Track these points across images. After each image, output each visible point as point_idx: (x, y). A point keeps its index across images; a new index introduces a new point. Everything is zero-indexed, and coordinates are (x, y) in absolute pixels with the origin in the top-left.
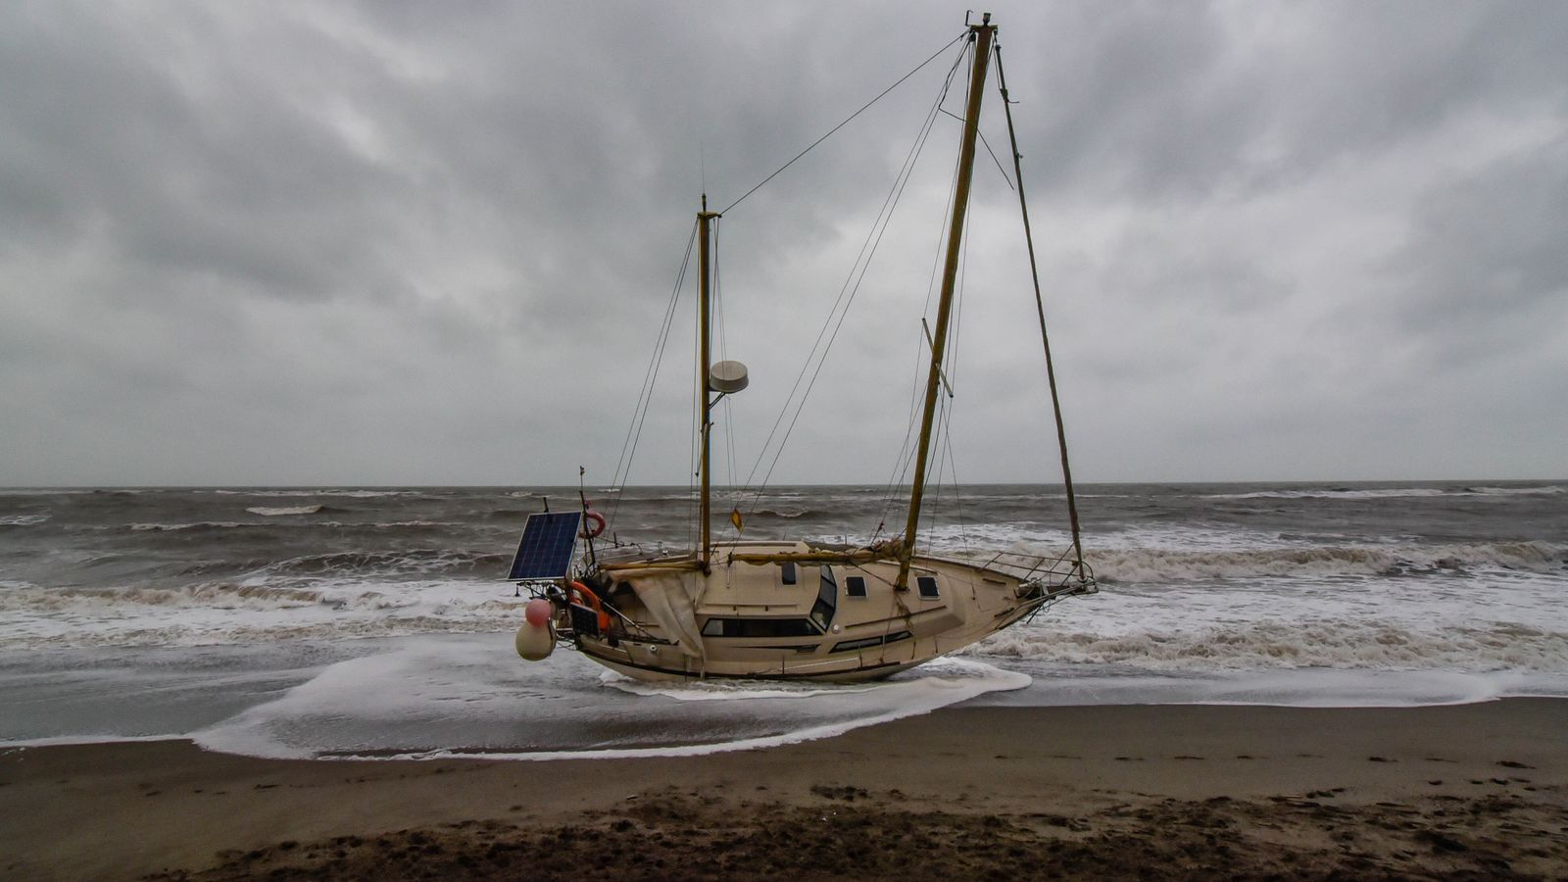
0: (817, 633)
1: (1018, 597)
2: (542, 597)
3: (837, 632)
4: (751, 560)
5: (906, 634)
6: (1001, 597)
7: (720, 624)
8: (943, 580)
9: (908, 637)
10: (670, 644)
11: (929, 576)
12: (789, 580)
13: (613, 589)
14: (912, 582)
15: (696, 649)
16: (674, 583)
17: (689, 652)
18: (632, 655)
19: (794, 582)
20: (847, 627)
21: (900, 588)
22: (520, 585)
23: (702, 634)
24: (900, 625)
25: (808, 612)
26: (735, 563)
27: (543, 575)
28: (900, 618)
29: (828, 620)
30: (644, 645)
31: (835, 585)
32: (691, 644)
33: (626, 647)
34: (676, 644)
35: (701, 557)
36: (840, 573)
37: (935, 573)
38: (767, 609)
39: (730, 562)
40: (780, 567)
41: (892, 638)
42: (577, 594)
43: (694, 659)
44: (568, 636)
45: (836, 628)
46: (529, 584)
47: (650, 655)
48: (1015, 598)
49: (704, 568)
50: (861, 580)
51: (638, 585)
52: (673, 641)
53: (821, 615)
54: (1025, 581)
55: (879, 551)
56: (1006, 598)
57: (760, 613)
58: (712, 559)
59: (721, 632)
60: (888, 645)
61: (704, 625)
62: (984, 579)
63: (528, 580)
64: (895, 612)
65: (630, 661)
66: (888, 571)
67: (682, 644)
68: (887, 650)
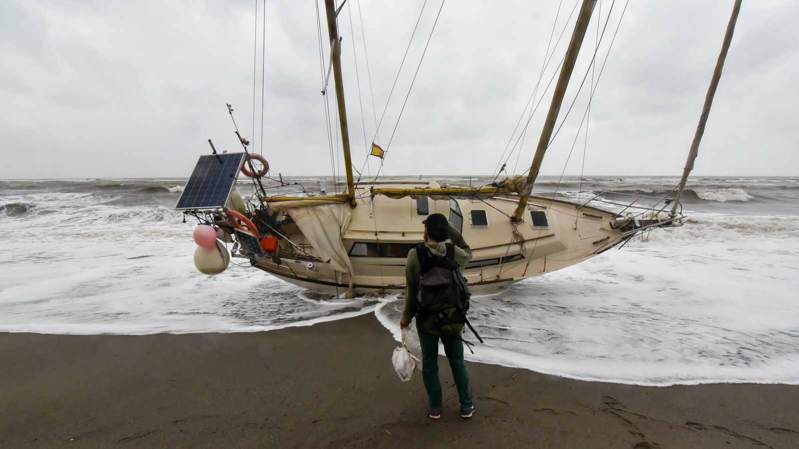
1: (612, 228)
2: (207, 223)
4: (390, 194)
5: (518, 257)
6: (599, 228)
7: (364, 246)
8: (553, 214)
9: (520, 259)
10: (322, 262)
11: (540, 210)
12: (423, 212)
14: (527, 216)
15: (345, 265)
17: (340, 268)
18: (294, 270)
21: (516, 220)
22: (186, 213)
23: (350, 255)
24: (515, 249)
26: (377, 197)
27: (204, 205)
28: (515, 243)
30: (303, 263)
31: (461, 217)
32: (342, 263)
33: (287, 264)
34: (329, 262)
35: (347, 192)
36: (466, 206)
37: (545, 208)
38: (403, 234)
39: (373, 196)
40: (415, 201)
41: (508, 259)
43: (343, 274)
46: (193, 212)
47: (308, 269)
48: (610, 229)
49: (349, 201)
50: (483, 212)
51: (294, 214)
52: (326, 259)
54: (619, 216)
55: (503, 186)
56: (602, 229)
57: (398, 238)
58: (357, 193)
59: (366, 253)
60: (504, 264)
61: (352, 248)
62: (584, 214)
63: (193, 209)
64: (509, 238)
65: (294, 275)
66: (507, 206)
67: (333, 262)
68: (504, 269)
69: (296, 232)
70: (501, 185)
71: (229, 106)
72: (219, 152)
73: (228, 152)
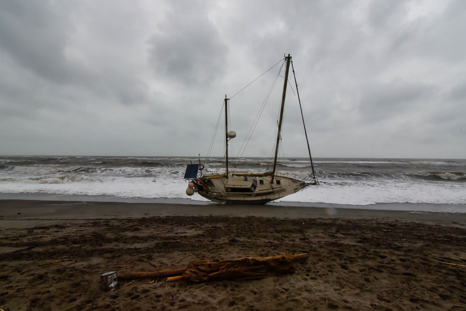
0: (252, 192)
2: (191, 182)
3: (256, 192)
4: (237, 175)
5: (272, 193)
6: (296, 185)
7: (230, 189)
8: (282, 181)
10: (219, 193)
11: (279, 180)
12: (246, 180)
13: (206, 181)
16: (220, 180)
17: (224, 195)
18: (211, 195)
19: (247, 181)
20: (259, 190)
21: (272, 182)
22: (186, 179)
23: (226, 191)
24: (271, 190)
25: (250, 187)
26: (234, 176)
27: (191, 177)
28: (271, 189)
29: (255, 189)
30: (213, 193)
31: (257, 181)
32: (224, 193)
33: (209, 194)
34: (221, 193)
35: (226, 174)
36: (258, 179)
38: (241, 186)
39: (233, 176)
40: (244, 177)
41: (269, 193)
42: (199, 182)
44: (197, 191)
45: (256, 191)
47: (215, 195)
48: (299, 185)
49: (227, 177)
50: (263, 180)
51: (212, 180)
53: (253, 188)
54: (302, 182)
57: (239, 187)
58: (229, 175)
59: (230, 191)
60: (268, 195)
61: (227, 189)
62: (292, 181)
63: (188, 178)
64: (270, 188)
65: (211, 197)
66: (269, 178)
67: (222, 193)
69: (212, 185)
71: (199, 154)
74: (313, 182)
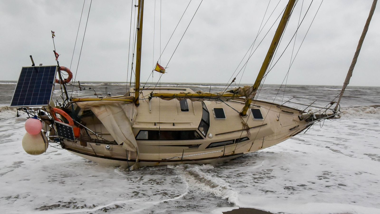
0: (201, 138)
1: (300, 120)
2: (35, 117)
3: (211, 137)
4: (163, 97)
5: (246, 138)
6: (292, 120)
7: (146, 133)
8: (263, 110)
9: (246, 140)
10: (117, 144)
11: (257, 108)
12: (185, 109)
13: (80, 113)
14: (249, 112)
15: (133, 147)
16: (116, 110)
17: (130, 149)
18: (95, 151)
19: (187, 110)
20: (216, 135)
21: (242, 115)
22: (19, 109)
23: (137, 140)
24: (245, 134)
25: (197, 127)
26: (154, 99)
27: (34, 103)
28: (243, 130)
29: (206, 130)
30: (102, 145)
31: (208, 112)
32: (130, 145)
33: (91, 146)
34: (122, 144)
35: (133, 95)
36: (210, 105)
37: (260, 107)
38: (174, 124)
39: (150, 98)
40: (179, 102)
42: (58, 116)
43: (132, 152)
44: (55, 140)
45: (211, 135)
46: (25, 109)
47: (105, 149)
48: (298, 120)
49: (135, 102)
51: (96, 111)
52: (119, 143)
53: (202, 128)
54: (304, 112)
55: (237, 93)
56: (294, 120)
57: (170, 127)
58: (140, 96)
59: (147, 137)
60: (237, 144)
61: (138, 134)
62: (282, 111)
63: (24, 106)
64: (241, 127)
65: (95, 154)
67: (125, 145)
68: (238, 146)
69: (97, 122)
70: (236, 92)
71: (53, 32)
72: (37, 65)
73: (43, 65)
74: (329, 112)
